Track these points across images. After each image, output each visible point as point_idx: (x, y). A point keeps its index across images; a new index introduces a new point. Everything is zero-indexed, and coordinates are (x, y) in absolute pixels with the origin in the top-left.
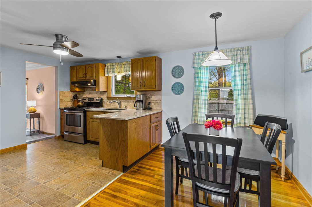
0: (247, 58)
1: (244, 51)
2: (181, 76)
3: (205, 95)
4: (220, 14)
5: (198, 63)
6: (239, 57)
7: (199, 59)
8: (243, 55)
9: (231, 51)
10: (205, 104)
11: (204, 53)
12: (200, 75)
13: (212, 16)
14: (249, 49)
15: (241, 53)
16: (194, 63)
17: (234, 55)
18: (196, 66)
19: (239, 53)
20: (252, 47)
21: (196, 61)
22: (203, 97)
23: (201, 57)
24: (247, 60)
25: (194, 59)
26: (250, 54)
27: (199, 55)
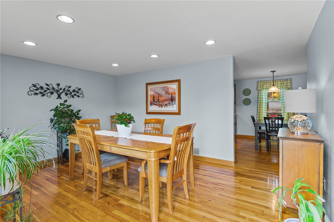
0: (290, 85)
1: (288, 81)
2: (249, 94)
3: (265, 108)
4: (275, 71)
5: (261, 88)
6: (285, 84)
7: (261, 85)
8: (287, 83)
9: (280, 81)
10: (265, 113)
11: (264, 82)
12: (262, 94)
13: (272, 72)
14: (291, 80)
15: (286, 82)
16: (258, 87)
17: (282, 83)
18: (259, 89)
19: (285, 82)
20: (293, 79)
21: (259, 86)
22: (264, 109)
23: (262, 84)
24: (290, 86)
25: (258, 85)
26: (291, 83)
27: (261, 83)
